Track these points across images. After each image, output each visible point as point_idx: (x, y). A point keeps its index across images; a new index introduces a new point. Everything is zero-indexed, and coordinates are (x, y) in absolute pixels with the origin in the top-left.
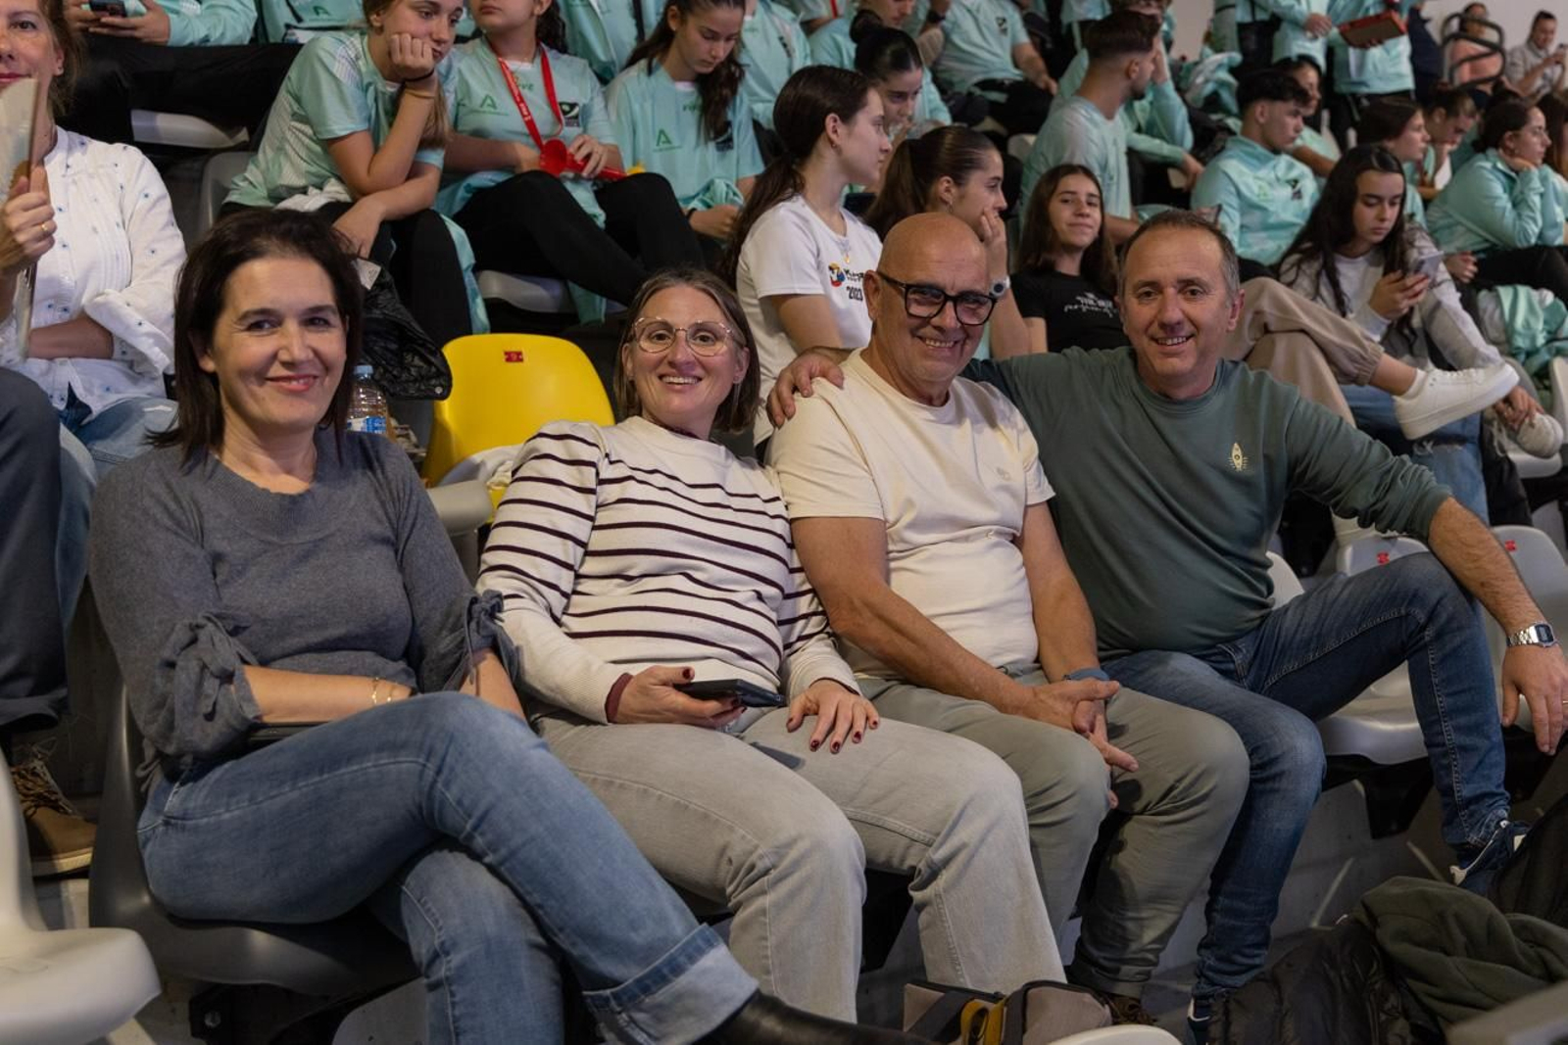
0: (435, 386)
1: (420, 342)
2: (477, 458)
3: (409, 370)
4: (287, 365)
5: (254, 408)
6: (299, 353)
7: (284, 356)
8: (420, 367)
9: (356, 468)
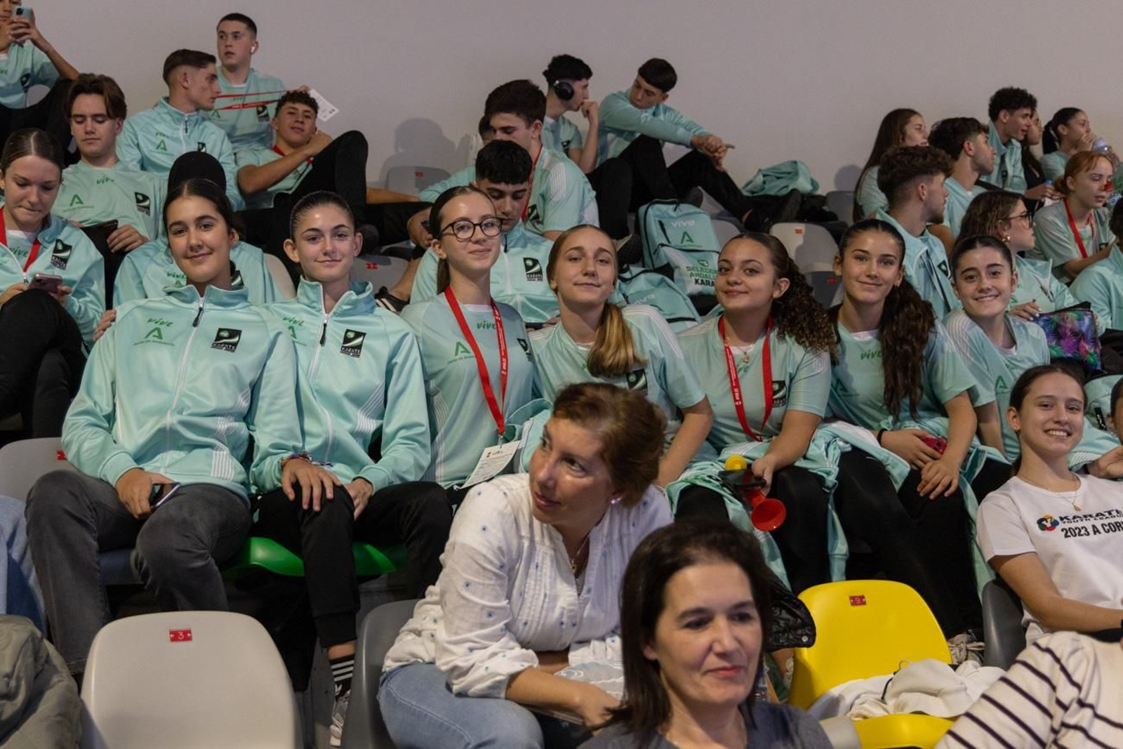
0: (802, 635)
1: (786, 598)
2: (835, 691)
3: (778, 623)
4: (723, 655)
5: (692, 691)
6: (728, 643)
7: (718, 648)
8: (788, 620)
9: (778, 739)
